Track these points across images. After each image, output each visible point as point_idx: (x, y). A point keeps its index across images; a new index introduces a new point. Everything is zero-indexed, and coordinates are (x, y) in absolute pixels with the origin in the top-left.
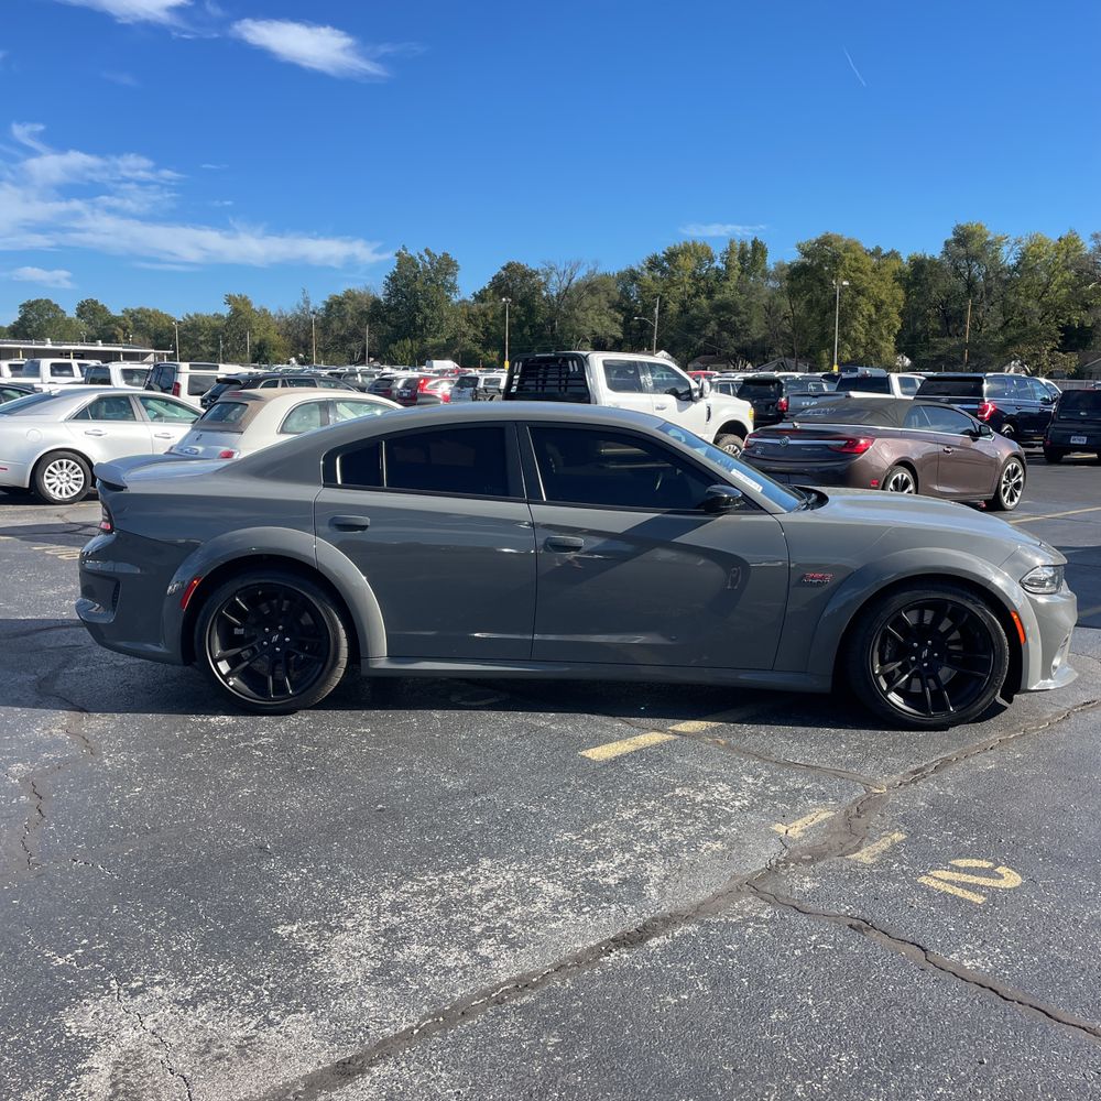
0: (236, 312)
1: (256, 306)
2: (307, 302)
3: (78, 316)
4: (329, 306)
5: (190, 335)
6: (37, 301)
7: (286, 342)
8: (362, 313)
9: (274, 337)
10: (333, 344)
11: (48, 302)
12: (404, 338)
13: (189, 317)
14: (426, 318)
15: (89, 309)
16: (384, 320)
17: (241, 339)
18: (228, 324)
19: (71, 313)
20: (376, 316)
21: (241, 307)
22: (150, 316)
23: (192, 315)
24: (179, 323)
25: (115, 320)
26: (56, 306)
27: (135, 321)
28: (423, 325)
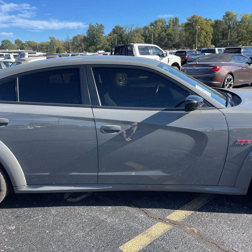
0: (52, 41)
1: (56, 39)
2: (68, 38)
3: (15, 43)
4: (74, 38)
5: (41, 47)
6: (5, 40)
7: (64, 48)
8: (82, 40)
9: (61, 47)
10: (75, 48)
11: (8, 40)
12: (92, 45)
13: (41, 43)
14: (97, 40)
15: (17, 42)
16: (87, 41)
17: (53, 47)
18: (50, 44)
19: (13, 43)
20: (85, 40)
21: (53, 40)
22: (32, 43)
23: (42, 42)
24: (39, 44)
25: (23, 44)
26: (10, 41)
27: (29, 44)
28: (96, 42)
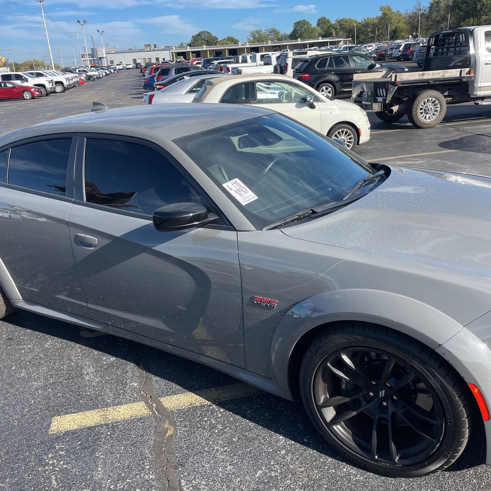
0: (385, 14)
1: (394, 10)
2: (419, 5)
3: (318, 25)
4: (432, 5)
5: (364, 29)
6: (300, 21)
7: (408, 28)
8: (449, 6)
9: (402, 25)
10: (432, 25)
11: (304, 21)
12: (469, 17)
13: (365, 20)
14: (483, 5)
15: (322, 22)
16: (459, 9)
17: (386, 28)
18: (380, 21)
20: (455, 7)
21: (386, 12)
22: (347, 22)
23: (366, 18)
24: (360, 23)
25: (332, 26)
26: (308, 22)
27: (341, 25)
28: (481, 9)
